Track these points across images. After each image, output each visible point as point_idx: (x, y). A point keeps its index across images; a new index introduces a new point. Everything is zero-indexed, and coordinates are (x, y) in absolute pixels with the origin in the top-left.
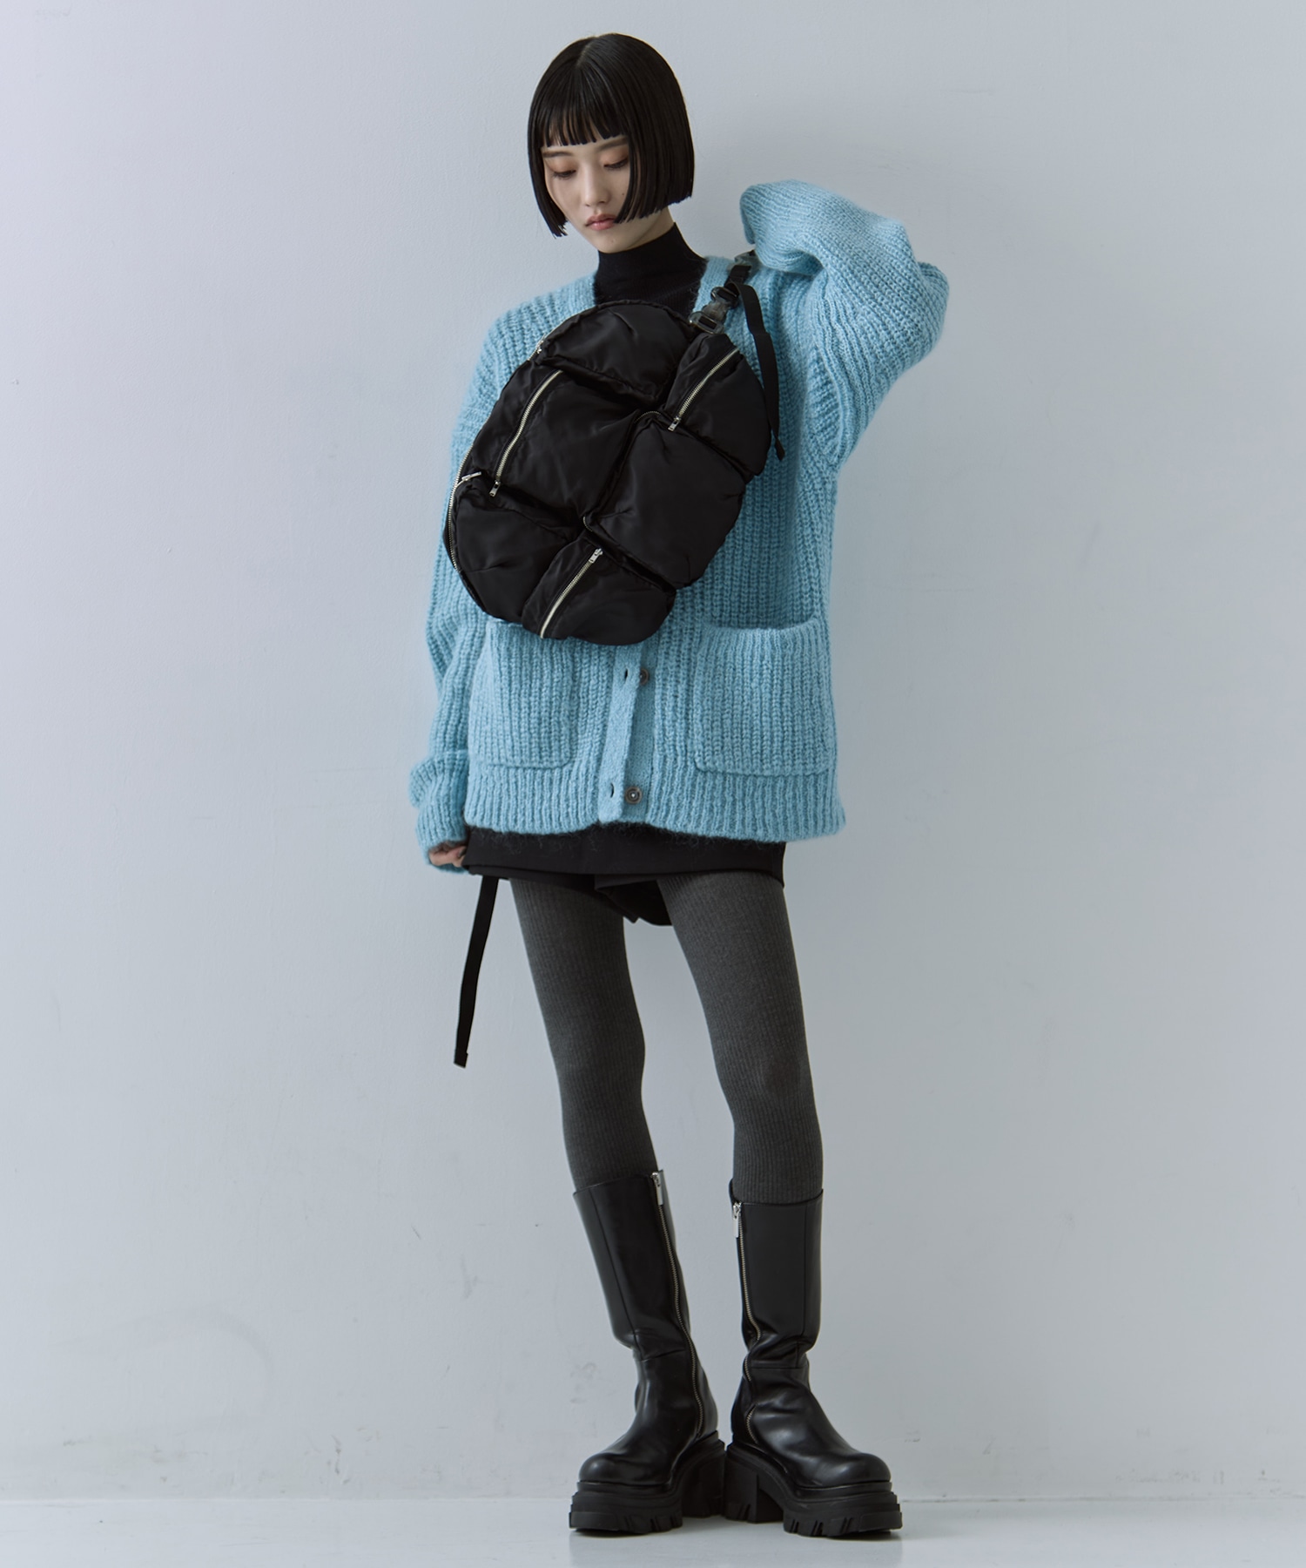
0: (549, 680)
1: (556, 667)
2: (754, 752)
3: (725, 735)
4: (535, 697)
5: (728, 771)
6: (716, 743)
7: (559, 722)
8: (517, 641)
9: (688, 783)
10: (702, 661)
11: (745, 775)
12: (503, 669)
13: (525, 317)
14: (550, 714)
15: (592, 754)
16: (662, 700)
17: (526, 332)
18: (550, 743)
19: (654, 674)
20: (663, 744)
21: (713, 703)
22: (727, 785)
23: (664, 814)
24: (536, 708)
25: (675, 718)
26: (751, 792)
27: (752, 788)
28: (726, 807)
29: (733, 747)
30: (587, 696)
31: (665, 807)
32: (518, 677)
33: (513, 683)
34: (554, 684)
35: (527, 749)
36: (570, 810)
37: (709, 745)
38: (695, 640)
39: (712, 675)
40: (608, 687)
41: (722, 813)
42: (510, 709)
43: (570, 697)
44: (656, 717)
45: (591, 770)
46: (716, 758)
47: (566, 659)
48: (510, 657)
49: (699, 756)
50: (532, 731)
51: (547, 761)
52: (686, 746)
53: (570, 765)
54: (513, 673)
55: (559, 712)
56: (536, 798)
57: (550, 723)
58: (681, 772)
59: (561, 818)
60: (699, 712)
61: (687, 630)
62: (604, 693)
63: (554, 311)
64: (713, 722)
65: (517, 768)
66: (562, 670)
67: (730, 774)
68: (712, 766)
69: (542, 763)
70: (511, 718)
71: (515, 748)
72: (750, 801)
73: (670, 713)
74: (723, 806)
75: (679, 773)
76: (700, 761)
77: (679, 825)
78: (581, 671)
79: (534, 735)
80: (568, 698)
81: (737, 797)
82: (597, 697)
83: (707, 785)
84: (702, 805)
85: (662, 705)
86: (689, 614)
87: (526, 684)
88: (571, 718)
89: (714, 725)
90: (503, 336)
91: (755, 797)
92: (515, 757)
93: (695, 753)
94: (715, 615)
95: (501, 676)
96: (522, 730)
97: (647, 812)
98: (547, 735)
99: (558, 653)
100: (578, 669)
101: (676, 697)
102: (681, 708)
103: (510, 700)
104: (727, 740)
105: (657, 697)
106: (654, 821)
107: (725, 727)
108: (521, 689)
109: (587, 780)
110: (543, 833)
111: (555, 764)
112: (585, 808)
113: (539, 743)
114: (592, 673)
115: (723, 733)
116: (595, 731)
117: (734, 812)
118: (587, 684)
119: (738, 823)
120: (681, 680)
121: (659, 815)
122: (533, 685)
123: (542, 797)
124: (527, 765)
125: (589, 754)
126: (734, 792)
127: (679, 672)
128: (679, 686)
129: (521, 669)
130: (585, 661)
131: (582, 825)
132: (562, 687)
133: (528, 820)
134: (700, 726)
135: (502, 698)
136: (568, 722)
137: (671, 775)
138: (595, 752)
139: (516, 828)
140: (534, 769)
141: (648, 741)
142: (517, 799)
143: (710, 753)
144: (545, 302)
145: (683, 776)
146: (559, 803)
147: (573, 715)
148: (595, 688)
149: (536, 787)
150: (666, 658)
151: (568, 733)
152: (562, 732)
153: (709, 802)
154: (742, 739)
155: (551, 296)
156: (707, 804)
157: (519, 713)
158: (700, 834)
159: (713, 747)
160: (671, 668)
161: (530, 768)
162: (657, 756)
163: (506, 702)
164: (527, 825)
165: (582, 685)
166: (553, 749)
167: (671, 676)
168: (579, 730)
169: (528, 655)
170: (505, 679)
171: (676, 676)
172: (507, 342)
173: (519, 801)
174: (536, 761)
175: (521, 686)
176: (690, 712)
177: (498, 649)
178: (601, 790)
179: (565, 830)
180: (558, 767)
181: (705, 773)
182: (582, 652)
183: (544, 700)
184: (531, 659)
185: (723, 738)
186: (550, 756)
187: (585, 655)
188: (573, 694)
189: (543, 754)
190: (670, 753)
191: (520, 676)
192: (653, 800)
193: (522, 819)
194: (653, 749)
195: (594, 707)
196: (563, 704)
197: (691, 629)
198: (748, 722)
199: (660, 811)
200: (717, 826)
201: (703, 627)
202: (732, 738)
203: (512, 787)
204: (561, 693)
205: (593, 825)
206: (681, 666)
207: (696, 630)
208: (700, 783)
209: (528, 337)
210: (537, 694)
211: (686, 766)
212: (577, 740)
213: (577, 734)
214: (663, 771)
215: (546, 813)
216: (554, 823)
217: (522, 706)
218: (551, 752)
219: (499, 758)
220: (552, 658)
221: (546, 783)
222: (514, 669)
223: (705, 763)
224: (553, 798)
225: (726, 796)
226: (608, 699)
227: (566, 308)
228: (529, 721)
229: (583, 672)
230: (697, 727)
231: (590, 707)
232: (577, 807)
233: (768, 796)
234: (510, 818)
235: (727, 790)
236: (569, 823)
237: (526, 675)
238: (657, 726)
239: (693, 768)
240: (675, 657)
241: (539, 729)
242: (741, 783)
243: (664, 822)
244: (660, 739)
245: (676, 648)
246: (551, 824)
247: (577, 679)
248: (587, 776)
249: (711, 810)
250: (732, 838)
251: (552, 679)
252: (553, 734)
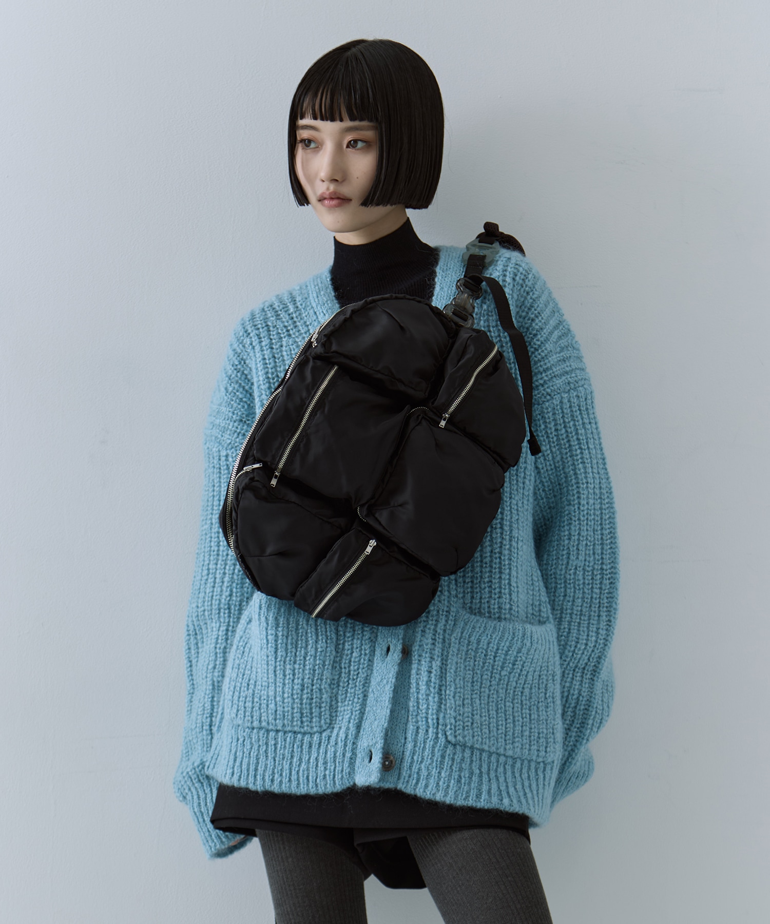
0: (313, 649)
1: (320, 638)
2: (500, 732)
3: (475, 712)
4: (300, 664)
5: (477, 746)
6: (467, 719)
7: (320, 690)
8: (284, 612)
9: (438, 754)
10: (455, 644)
11: (489, 752)
12: (270, 637)
13: (270, 315)
14: (313, 681)
15: (352, 721)
16: (417, 674)
17: (271, 329)
18: (311, 709)
19: (411, 650)
20: (417, 716)
21: (464, 683)
22: (474, 759)
23: (414, 781)
24: (300, 675)
25: (428, 692)
26: (495, 767)
27: (495, 764)
28: (473, 778)
29: (481, 725)
30: (349, 667)
31: (415, 776)
32: (284, 645)
33: (279, 651)
34: (318, 654)
35: (290, 713)
36: (327, 772)
37: (459, 720)
38: (450, 622)
39: (463, 658)
40: (369, 660)
41: (469, 784)
42: (275, 676)
43: (332, 667)
44: (411, 691)
45: (350, 736)
46: (466, 733)
47: (330, 631)
48: (277, 626)
49: (451, 729)
50: (295, 697)
51: (308, 726)
52: (438, 719)
53: (329, 730)
54: (280, 641)
55: (321, 680)
56: (295, 760)
57: (312, 690)
58: (432, 743)
59: (318, 780)
60: (452, 689)
61: (443, 612)
62: (365, 666)
63: (297, 307)
64: (464, 699)
65: (277, 731)
66: (326, 642)
67: (477, 749)
68: (461, 739)
69: (303, 727)
70: (275, 684)
71: (278, 712)
72: (494, 775)
73: (424, 687)
74: (470, 778)
75: (429, 744)
76: (451, 734)
77: (428, 793)
78: (344, 644)
79: (296, 701)
80: (330, 667)
81: (483, 770)
82: (358, 669)
83: (456, 757)
84: (450, 775)
85: (417, 679)
86: (446, 597)
87: (291, 652)
88: (332, 686)
89: (465, 702)
90: (249, 334)
91: (498, 772)
92: (277, 721)
93: (446, 726)
94: (466, 602)
95: (267, 644)
96: (286, 695)
97: (399, 779)
98: (308, 701)
99: (322, 625)
100: (342, 642)
101: (430, 672)
102: (435, 683)
103: (276, 667)
104: (477, 717)
105: (414, 672)
106: (405, 787)
107: (475, 705)
108: (286, 657)
109: (345, 745)
110: (298, 793)
111: (315, 729)
112: (342, 771)
113: (301, 709)
114: (355, 646)
115: (473, 711)
116: (356, 700)
117: (480, 783)
118: (349, 656)
119: (484, 793)
120: (436, 657)
121: (410, 783)
122: (298, 653)
123: (300, 759)
124: (289, 728)
125: (349, 722)
126: (481, 766)
127: (434, 650)
128: (433, 663)
129: (287, 637)
130: (348, 635)
131: (338, 788)
132: (325, 656)
133: (285, 780)
134: (453, 702)
135: (268, 665)
136: (329, 690)
137: (422, 745)
138: (355, 719)
139: (273, 787)
140: (295, 732)
141: (403, 712)
142: (275, 760)
143: (461, 727)
144: (286, 299)
145: (434, 747)
146: (317, 766)
147: (335, 684)
148: (357, 660)
149: (295, 750)
150: (422, 636)
151: (328, 700)
152: (323, 700)
153: (457, 773)
154: (489, 718)
155: (291, 294)
156: (455, 775)
157: (284, 680)
158: (448, 802)
159: (464, 723)
160: (427, 645)
161: (290, 732)
162: (411, 727)
163: (271, 668)
164: (284, 785)
165: (345, 657)
166: (314, 715)
167: (426, 652)
168: (340, 698)
169: (294, 625)
170: (272, 647)
171: (431, 653)
172: (253, 339)
173: (277, 762)
174: (297, 725)
175: (287, 654)
176: (443, 688)
177: (266, 618)
178: (359, 755)
179: (321, 791)
180: (317, 732)
181: (455, 745)
182: (346, 626)
183: (307, 667)
184: (297, 629)
185: (473, 715)
186: (310, 722)
187: (348, 629)
188: (336, 664)
189: (304, 719)
190: (422, 724)
191: (286, 645)
192: (405, 768)
193: (279, 780)
194: (408, 720)
195: (355, 677)
196: (325, 672)
197: (447, 612)
198: (494, 704)
199: (411, 779)
200: (464, 796)
201: (458, 612)
202: (481, 716)
203: (271, 749)
204: (324, 662)
205: (348, 788)
206: (437, 644)
207: (452, 613)
208: (449, 755)
209: (274, 333)
210: (302, 662)
211: (437, 738)
212: (337, 707)
213: (337, 702)
214: (415, 741)
215: (303, 774)
216: (311, 784)
217: (287, 673)
218: (312, 718)
219: (260, 721)
220: (317, 630)
221: (306, 747)
222: (280, 637)
223: (455, 737)
224: (311, 761)
225: (473, 768)
226: (369, 671)
227: (308, 303)
228: (293, 687)
229: (346, 644)
230: (450, 702)
231: (351, 677)
232: (334, 770)
233: (509, 773)
234: (267, 777)
235: (474, 763)
236: (326, 785)
237: (292, 644)
238: (412, 699)
239: (443, 740)
240: (431, 635)
241: (302, 695)
242: (486, 759)
243: (415, 789)
244: (414, 711)
245: (433, 627)
246: (308, 785)
247: (339, 651)
248: (346, 742)
249: (459, 781)
250: (478, 807)
251: (316, 649)
252: (314, 700)
